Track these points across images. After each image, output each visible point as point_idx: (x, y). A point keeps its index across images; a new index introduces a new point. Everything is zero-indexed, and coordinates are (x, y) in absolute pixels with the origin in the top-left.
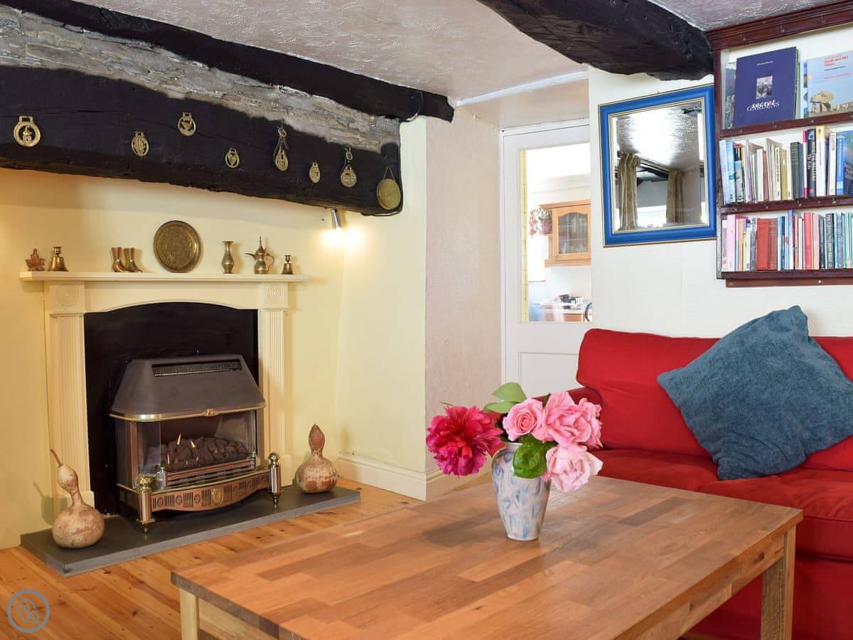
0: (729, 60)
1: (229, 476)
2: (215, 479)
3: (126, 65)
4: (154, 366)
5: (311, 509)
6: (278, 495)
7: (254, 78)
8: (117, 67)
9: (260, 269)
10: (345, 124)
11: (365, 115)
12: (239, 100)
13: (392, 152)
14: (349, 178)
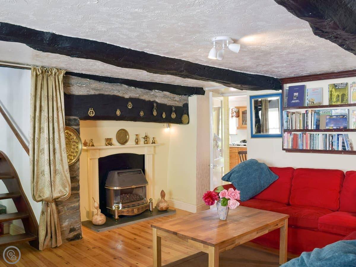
0: (287, 86)
1: (139, 205)
2: (135, 206)
3: (114, 90)
4: (118, 173)
5: (162, 216)
6: (152, 211)
7: (147, 89)
8: (112, 91)
9: (146, 142)
10: (172, 99)
11: (178, 95)
12: (143, 96)
13: (186, 106)
14: (174, 116)
